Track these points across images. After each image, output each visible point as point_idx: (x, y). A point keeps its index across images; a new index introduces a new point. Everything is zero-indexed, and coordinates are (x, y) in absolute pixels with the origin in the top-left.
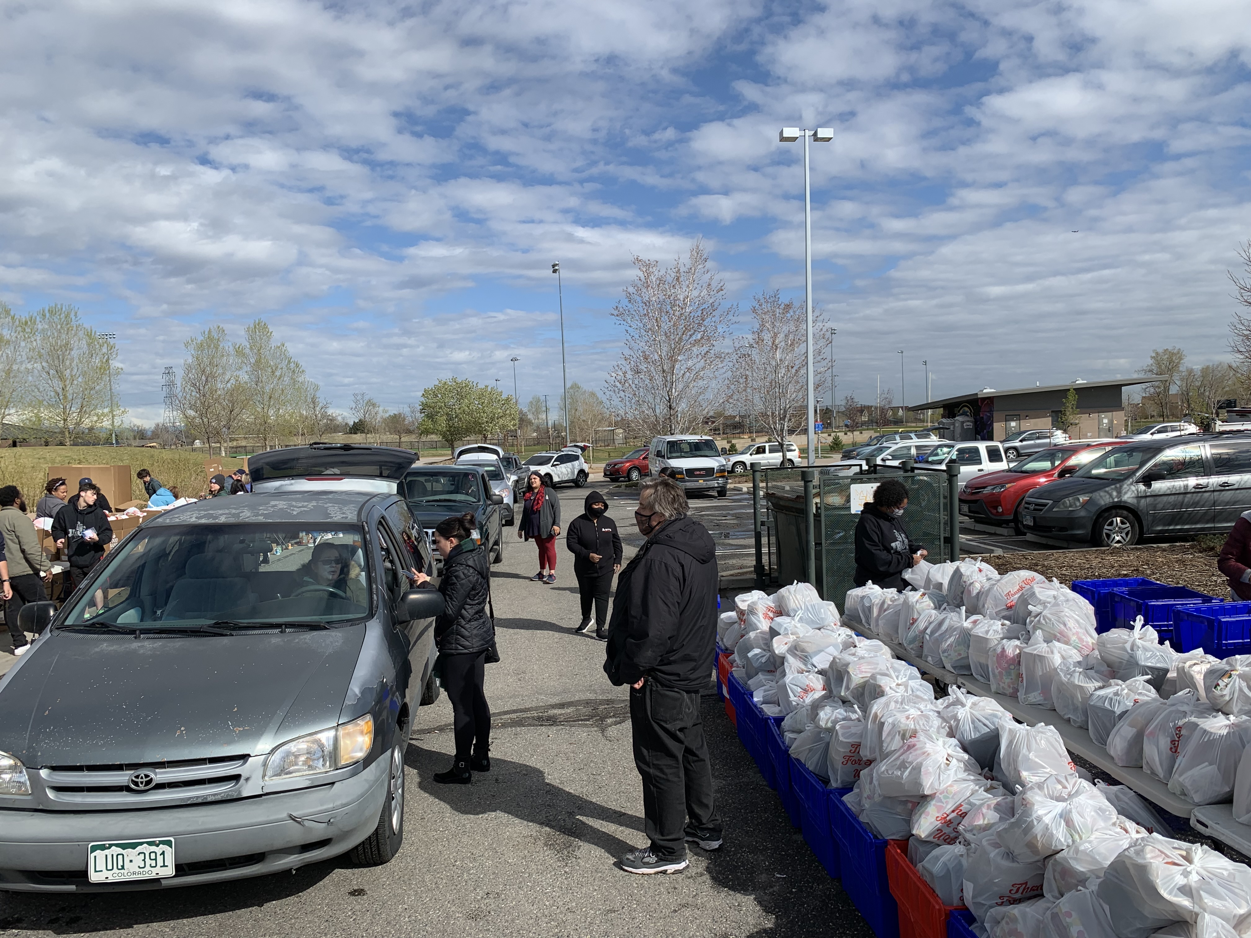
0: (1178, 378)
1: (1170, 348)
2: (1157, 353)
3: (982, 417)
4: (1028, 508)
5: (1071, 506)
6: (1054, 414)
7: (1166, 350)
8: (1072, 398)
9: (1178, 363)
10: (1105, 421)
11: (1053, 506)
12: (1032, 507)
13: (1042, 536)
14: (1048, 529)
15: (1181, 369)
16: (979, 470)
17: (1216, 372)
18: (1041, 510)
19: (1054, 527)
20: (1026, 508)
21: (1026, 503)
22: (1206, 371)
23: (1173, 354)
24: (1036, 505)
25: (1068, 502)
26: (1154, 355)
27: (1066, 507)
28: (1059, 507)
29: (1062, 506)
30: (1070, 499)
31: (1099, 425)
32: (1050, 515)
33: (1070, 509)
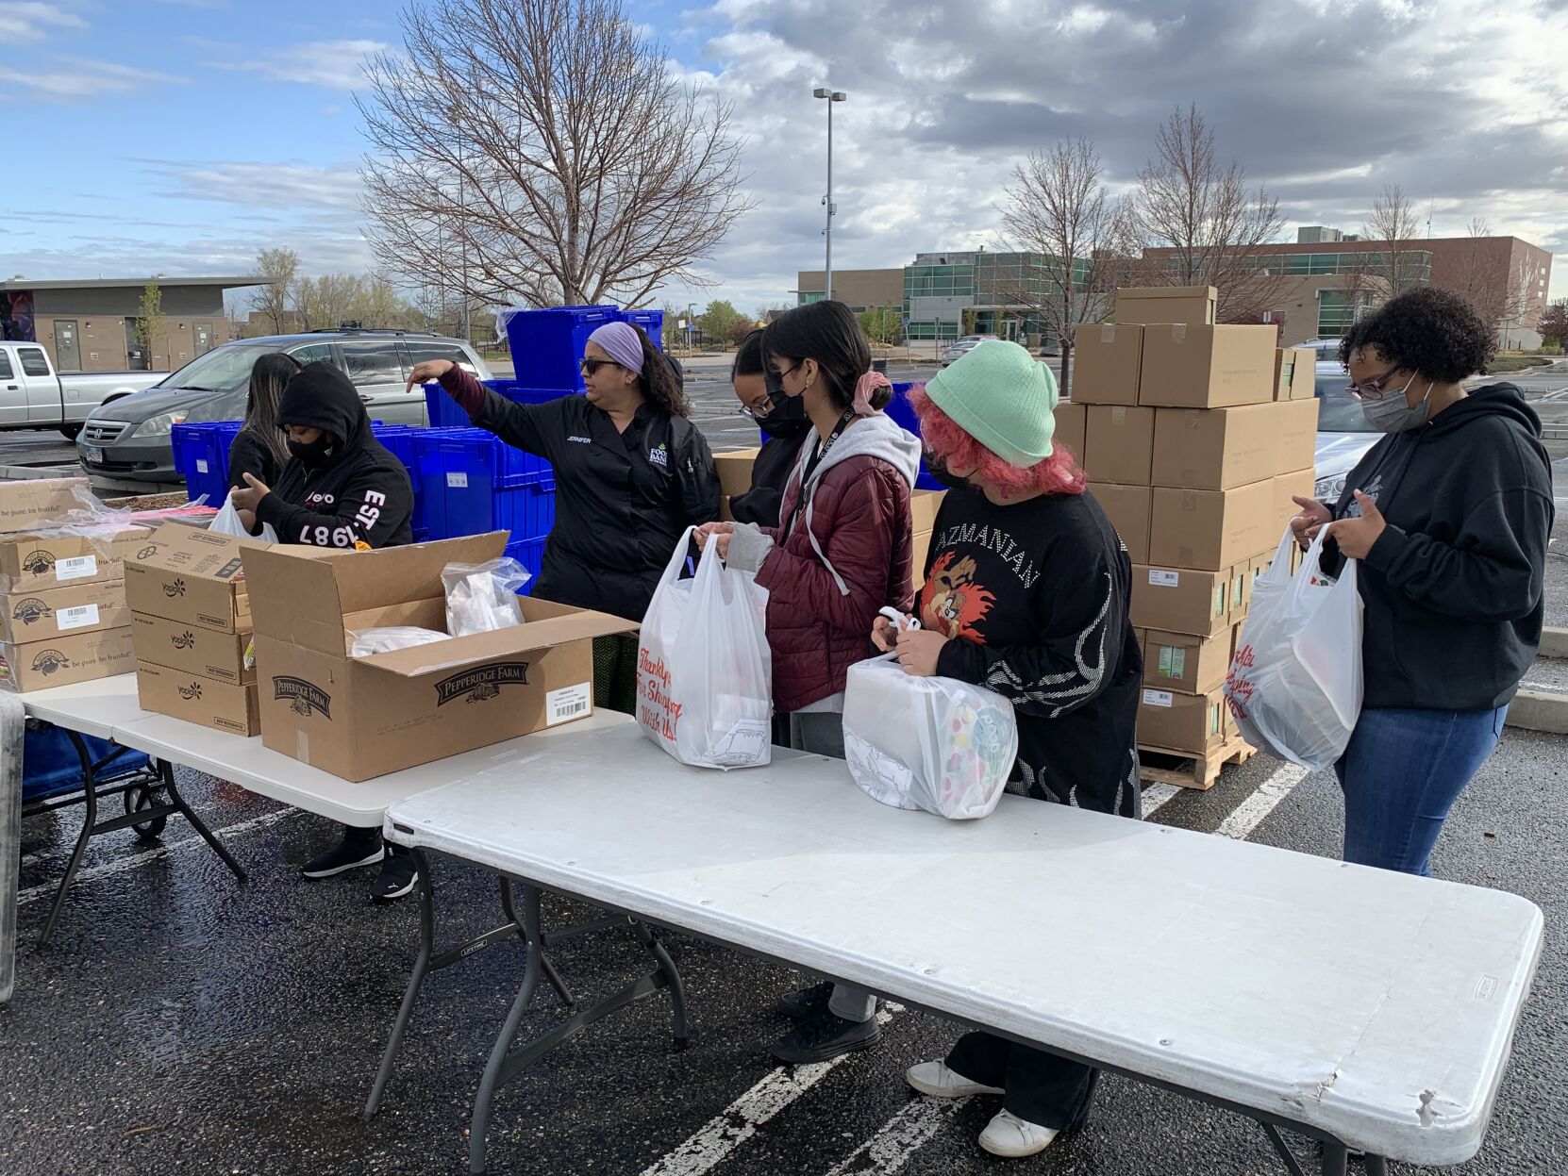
0: (292, 289)
1: (281, 250)
2: (265, 254)
3: (16, 322)
4: (92, 436)
5: (158, 430)
6: (128, 322)
7: (276, 251)
8: (153, 298)
9: (292, 269)
10: (203, 336)
11: (131, 432)
12: (98, 434)
13: (118, 479)
14: (127, 466)
15: (295, 277)
16: (10, 388)
17: (337, 285)
18: (114, 438)
19: (135, 463)
20: (89, 436)
21: (89, 428)
22: (324, 282)
23: (284, 256)
24: (105, 430)
25: (154, 424)
26: (261, 256)
27: (152, 431)
28: (141, 432)
29: (145, 431)
30: (157, 418)
31: (195, 342)
32: (126, 444)
33: (159, 434)
